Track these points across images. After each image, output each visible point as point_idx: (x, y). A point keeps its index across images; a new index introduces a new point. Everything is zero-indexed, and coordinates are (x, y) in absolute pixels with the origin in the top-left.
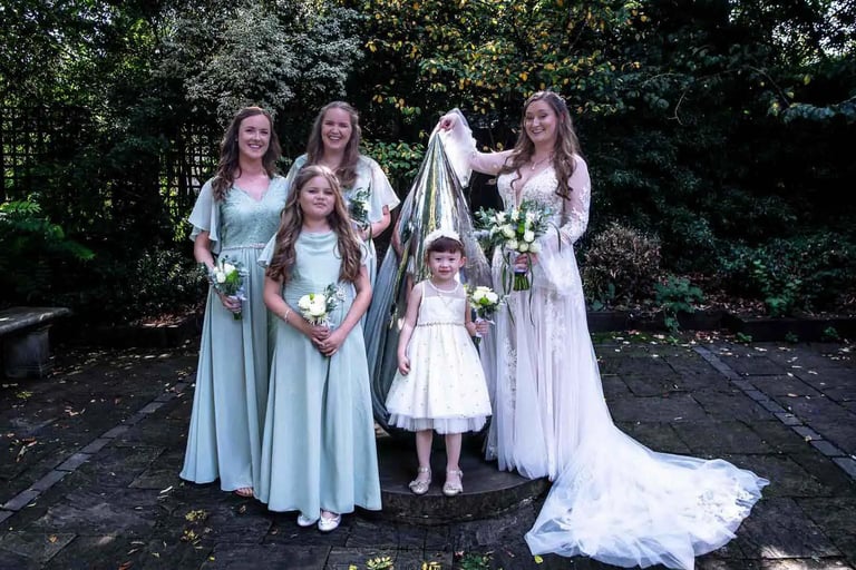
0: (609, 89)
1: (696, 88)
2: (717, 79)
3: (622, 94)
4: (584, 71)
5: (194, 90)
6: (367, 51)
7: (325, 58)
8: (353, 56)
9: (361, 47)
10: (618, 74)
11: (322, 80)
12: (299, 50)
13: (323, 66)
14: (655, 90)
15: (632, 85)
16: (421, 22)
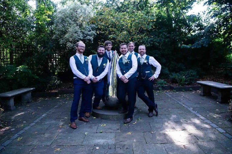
0: (147, 42)
1: (165, 41)
2: (169, 39)
3: (150, 42)
4: (142, 38)
5: (61, 42)
6: (97, 33)
7: (89, 35)
8: (94, 35)
9: (96, 33)
10: (149, 38)
11: (88, 40)
12: (83, 33)
13: (88, 37)
14: (156, 42)
15: (152, 41)
16: (108, 27)
